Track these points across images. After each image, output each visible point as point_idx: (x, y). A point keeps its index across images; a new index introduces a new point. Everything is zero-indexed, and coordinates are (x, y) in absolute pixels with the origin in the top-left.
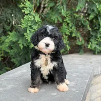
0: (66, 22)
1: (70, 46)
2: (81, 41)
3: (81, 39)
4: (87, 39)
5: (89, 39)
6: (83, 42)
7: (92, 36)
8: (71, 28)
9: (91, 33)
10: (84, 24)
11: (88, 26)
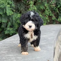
0: (47, 9)
1: (49, 20)
2: (54, 18)
3: (54, 17)
4: (57, 17)
5: (58, 17)
6: (55, 18)
7: (59, 15)
8: (49, 12)
9: (59, 14)
10: (55, 10)
11: (58, 11)
